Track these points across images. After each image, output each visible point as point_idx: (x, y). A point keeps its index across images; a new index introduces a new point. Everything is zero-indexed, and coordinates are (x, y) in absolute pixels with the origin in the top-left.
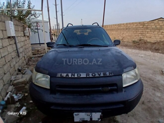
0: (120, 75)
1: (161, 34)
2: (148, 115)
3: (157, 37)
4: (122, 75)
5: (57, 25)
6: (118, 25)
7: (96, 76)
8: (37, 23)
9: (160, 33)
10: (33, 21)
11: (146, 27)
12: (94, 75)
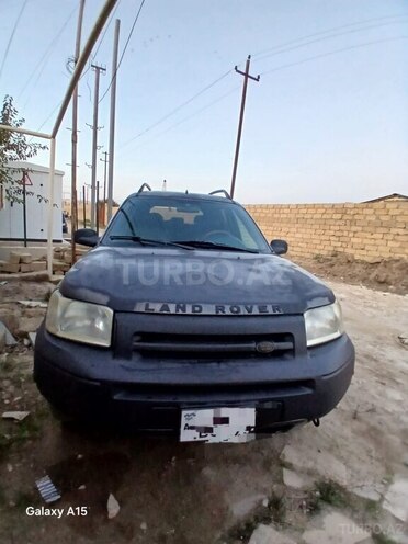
0: (298, 314)
1: (394, 240)
2: (371, 446)
3: (381, 248)
4: (302, 314)
5: (93, 187)
6: (274, 207)
7: (242, 313)
8: (25, 173)
9: (390, 237)
10: (10, 164)
11: (350, 218)
12: (235, 309)
